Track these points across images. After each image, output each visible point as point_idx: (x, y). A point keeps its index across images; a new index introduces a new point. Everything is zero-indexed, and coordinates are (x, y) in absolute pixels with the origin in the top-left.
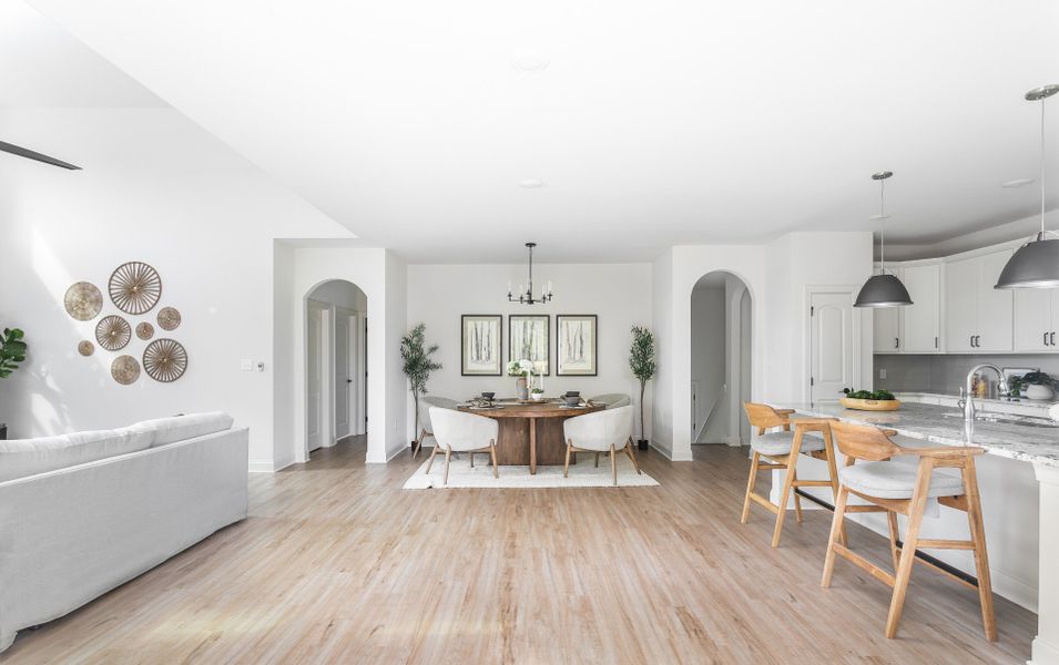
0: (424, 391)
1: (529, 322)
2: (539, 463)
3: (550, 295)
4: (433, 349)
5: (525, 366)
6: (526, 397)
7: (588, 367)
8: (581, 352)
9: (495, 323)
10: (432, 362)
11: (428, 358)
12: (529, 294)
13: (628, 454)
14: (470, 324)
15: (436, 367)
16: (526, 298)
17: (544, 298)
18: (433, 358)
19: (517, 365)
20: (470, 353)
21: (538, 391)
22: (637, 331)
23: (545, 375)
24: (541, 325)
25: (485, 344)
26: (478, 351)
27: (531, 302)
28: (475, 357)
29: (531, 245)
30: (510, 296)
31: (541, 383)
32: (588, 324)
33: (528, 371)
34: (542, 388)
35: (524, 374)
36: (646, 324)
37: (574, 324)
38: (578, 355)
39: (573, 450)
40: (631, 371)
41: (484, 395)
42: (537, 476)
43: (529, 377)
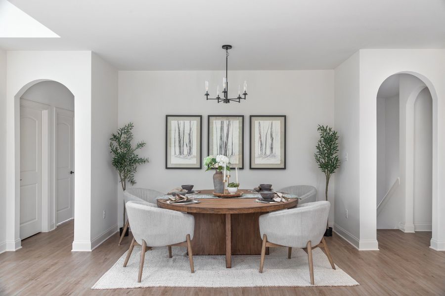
0: (133, 182)
1: (226, 122)
2: (234, 253)
3: (245, 94)
4: (141, 145)
5: (222, 160)
6: (222, 190)
7: (277, 161)
8: (272, 148)
9: (195, 123)
10: (139, 157)
11: (136, 153)
12: (225, 92)
13: (323, 249)
14: (173, 123)
15: (143, 161)
16: (222, 96)
17: (240, 98)
18: (140, 153)
19: (214, 160)
20: (174, 150)
21: (233, 185)
22: (322, 129)
23: (240, 169)
24: (236, 124)
25: (186, 140)
26: (180, 147)
27: (227, 101)
28: (178, 152)
29: (227, 47)
30: (207, 95)
31: (236, 176)
32: (278, 124)
33: (225, 166)
34: (237, 182)
35: (221, 168)
36: (330, 123)
37: (265, 124)
38: (268, 151)
39: (268, 245)
40: (317, 165)
41: (184, 187)
42: (233, 271)
43: (225, 172)
